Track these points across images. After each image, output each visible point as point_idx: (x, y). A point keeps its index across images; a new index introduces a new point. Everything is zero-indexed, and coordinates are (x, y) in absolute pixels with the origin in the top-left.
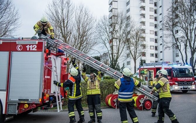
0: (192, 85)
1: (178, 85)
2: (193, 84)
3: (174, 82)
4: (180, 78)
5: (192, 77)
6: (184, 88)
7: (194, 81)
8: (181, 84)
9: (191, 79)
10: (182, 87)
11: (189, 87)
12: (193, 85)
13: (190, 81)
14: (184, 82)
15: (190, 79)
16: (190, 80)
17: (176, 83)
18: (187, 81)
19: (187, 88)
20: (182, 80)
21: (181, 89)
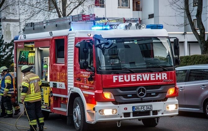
0: (165, 99)
1: (115, 102)
2: (172, 96)
3: (100, 92)
4: (120, 77)
5: (164, 71)
6: (135, 114)
7: (173, 85)
8: (125, 96)
9: (164, 76)
10: (129, 108)
11: (156, 106)
12: (169, 100)
13: (159, 86)
14: (134, 88)
15: (159, 76)
16: (159, 81)
17: (107, 95)
18: (148, 87)
19: (147, 113)
20: (130, 82)
21: (127, 115)
